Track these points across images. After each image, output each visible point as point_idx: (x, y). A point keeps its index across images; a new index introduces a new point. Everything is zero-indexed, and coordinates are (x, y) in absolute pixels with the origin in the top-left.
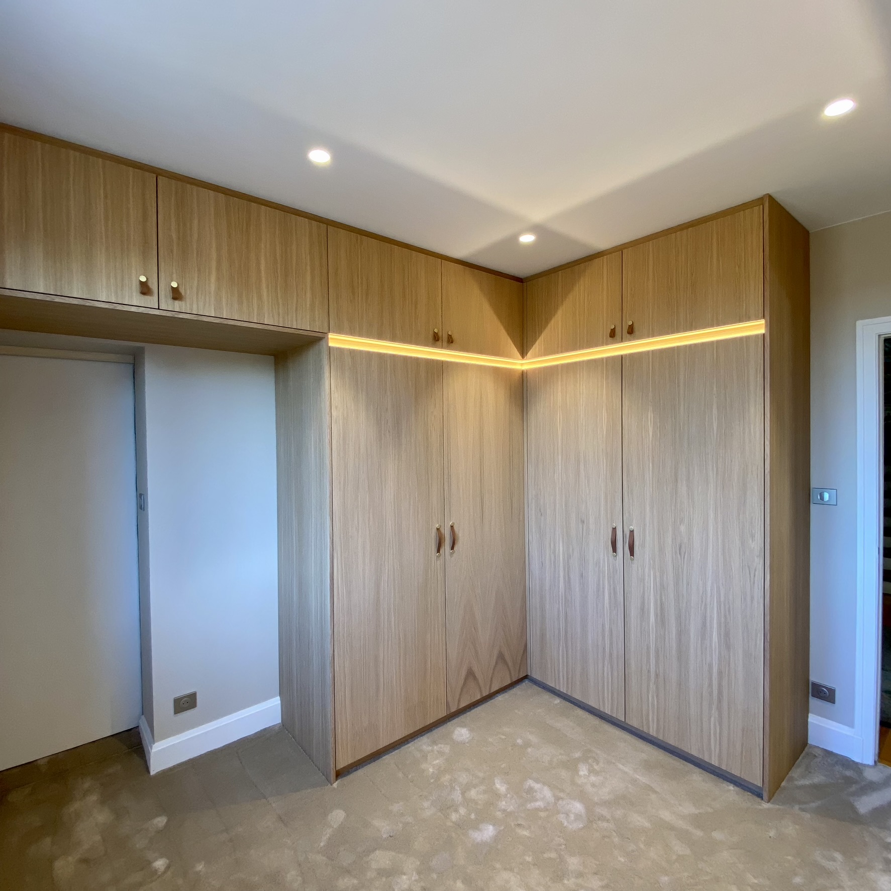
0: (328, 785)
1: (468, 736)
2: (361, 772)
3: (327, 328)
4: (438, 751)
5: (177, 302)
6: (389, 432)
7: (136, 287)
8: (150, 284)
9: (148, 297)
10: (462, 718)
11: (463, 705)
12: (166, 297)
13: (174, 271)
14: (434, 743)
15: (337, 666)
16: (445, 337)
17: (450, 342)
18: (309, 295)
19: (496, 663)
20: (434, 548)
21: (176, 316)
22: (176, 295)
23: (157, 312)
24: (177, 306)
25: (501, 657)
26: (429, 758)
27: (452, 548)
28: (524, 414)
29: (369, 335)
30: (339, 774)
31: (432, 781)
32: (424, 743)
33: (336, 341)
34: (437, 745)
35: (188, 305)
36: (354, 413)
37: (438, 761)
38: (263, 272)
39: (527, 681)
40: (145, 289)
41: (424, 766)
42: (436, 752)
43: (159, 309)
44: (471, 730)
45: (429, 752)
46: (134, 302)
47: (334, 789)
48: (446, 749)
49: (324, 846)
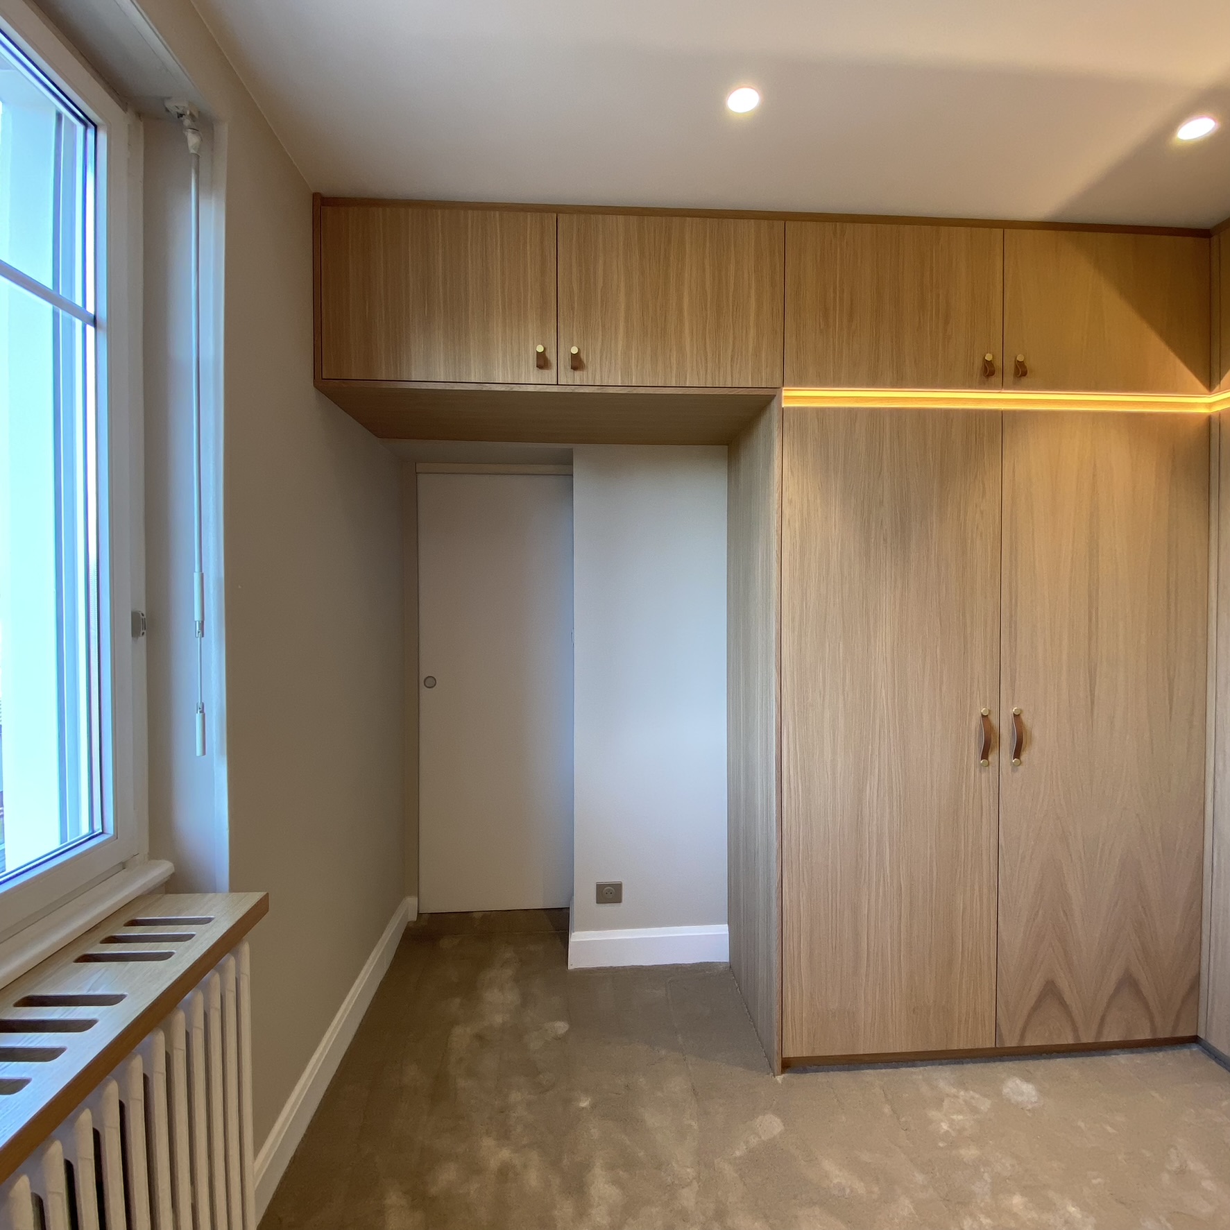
0: (768, 1074)
1: (1034, 1099)
2: (821, 1077)
3: (781, 381)
4: (965, 1101)
5: (577, 373)
6: (885, 540)
7: (532, 361)
8: (548, 355)
9: (546, 371)
10: (1031, 1065)
11: (1031, 1041)
12: (565, 367)
13: (575, 333)
14: (962, 1085)
15: (787, 899)
16: (1010, 368)
17: (1021, 375)
18: (752, 332)
19: (1117, 990)
20: (974, 749)
21: (577, 391)
22: (577, 363)
23: (555, 389)
24: (578, 377)
25: (1129, 982)
26: (946, 1103)
27: (1017, 754)
28: (1212, 505)
29: (852, 382)
30: (788, 1065)
31: (941, 1145)
32: (943, 1078)
33: (795, 397)
34: (966, 1090)
35: (590, 375)
36: (820, 510)
37: (960, 1117)
38: (686, 314)
39: (1195, 1048)
40: (542, 362)
41: (933, 1114)
42: (961, 1101)
43: (557, 384)
44: (1042, 1092)
45: (948, 1095)
46: (531, 379)
47: (777, 1082)
48: (985, 1105)
49: (740, 1157)
